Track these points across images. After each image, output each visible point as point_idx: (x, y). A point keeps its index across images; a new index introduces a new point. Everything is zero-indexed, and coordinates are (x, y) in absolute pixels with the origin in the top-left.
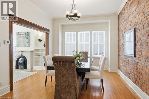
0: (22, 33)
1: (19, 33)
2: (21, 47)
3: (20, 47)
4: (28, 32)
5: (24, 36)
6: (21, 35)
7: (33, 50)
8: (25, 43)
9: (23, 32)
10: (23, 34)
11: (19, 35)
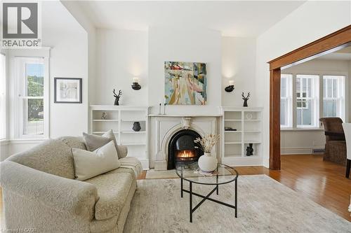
0: (183, 65)
1: (173, 63)
2: (181, 104)
3: (177, 104)
4: (203, 65)
5: (192, 73)
6: (183, 71)
7: (221, 113)
8: (194, 95)
9: (189, 63)
10: (187, 67)
11: (175, 69)
